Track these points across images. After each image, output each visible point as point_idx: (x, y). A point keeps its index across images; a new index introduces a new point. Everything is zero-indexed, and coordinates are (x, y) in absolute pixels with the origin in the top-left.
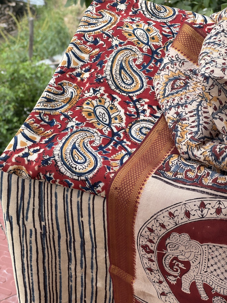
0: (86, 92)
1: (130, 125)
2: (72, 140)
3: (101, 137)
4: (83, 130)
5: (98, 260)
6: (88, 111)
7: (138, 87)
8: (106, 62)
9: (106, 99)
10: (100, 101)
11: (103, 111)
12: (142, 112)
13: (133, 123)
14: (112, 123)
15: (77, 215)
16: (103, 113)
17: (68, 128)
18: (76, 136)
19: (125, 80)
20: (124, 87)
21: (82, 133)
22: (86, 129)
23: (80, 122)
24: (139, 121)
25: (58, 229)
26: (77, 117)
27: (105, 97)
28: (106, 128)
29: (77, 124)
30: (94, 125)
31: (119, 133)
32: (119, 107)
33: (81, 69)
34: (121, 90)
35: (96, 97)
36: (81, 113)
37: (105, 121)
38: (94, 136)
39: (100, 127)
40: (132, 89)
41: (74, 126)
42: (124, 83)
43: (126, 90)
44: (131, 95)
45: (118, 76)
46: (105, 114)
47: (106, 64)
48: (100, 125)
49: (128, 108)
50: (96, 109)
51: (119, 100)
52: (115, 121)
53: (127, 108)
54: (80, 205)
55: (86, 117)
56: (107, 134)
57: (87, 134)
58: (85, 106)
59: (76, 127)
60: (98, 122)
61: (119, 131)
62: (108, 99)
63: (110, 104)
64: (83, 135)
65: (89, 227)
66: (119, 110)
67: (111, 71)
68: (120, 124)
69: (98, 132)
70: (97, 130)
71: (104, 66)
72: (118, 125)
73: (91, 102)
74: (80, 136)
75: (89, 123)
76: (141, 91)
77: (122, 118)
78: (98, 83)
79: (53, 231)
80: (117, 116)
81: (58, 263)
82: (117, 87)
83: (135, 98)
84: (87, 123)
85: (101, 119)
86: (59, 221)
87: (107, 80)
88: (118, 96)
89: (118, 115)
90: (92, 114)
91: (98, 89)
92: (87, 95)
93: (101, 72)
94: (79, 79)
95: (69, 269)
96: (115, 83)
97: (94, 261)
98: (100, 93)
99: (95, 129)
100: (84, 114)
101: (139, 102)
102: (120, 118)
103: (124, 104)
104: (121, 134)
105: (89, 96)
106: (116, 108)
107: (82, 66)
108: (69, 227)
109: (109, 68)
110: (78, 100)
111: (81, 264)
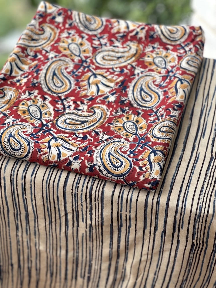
0: (23, 94)
1: (58, 117)
2: (8, 131)
3: (33, 128)
4: (18, 125)
5: (39, 228)
6: (23, 110)
7: (67, 88)
8: (41, 70)
9: (39, 100)
10: (34, 102)
11: (35, 109)
12: (67, 107)
13: (60, 116)
14: (42, 117)
15: (22, 193)
16: (35, 110)
17: (6, 123)
18: (12, 128)
19: (56, 84)
20: (55, 89)
21: (17, 127)
22: (21, 124)
23: (16, 119)
24: (65, 114)
25: (7, 204)
26: (13, 115)
27: (38, 98)
28: (37, 121)
29: (13, 121)
30: (28, 120)
31: (48, 124)
32: (49, 105)
33: (21, 76)
34: (52, 91)
35: (30, 99)
36: (17, 112)
37: (37, 117)
38: (27, 128)
39: (32, 121)
40: (61, 91)
41: (10, 122)
42: (55, 86)
43: (56, 91)
44: (60, 95)
45: (51, 81)
46: (37, 111)
47: (41, 72)
48: (33, 120)
49: (57, 105)
50: (29, 108)
51: (50, 99)
52: (46, 116)
53: (55, 105)
54: (24, 185)
55: (21, 115)
56: (38, 126)
57: (21, 127)
58: (21, 106)
59: (12, 123)
60: (31, 118)
61: (47, 123)
62: (41, 100)
63: (42, 103)
64: (18, 128)
65: (31, 203)
66: (49, 107)
67: (45, 77)
68: (49, 117)
69: (31, 125)
70: (30, 123)
71: (39, 74)
72: (47, 119)
73: (26, 102)
74: (15, 129)
75: (24, 119)
76: (68, 92)
77: (51, 113)
78: (34, 87)
79: (3, 207)
80: (48, 113)
81: (8, 231)
82: (49, 89)
83: (63, 98)
84: (22, 119)
85: (33, 115)
86: (8, 199)
87: (41, 84)
88: (49, 96)
89: (48, 111)
90: (26, 112)
91: (32, 92)
92: (23, 97)
93: (37, 77)
94: (18, 84)
95: (17, 235)
96: (48, 86)
97: (37, 229)
98: (34, 95)
99: (28, 123)
100: (19, 113)
101: (66, 100)
102: (50, 113)
103: (54, 102)
104: (49, 125)
105: (25, 98)
106: (47, 106)
107: (22, 75)
108: (16, 203)
109: (44, 75)
110: (15, 101)
111: (27, 231)
